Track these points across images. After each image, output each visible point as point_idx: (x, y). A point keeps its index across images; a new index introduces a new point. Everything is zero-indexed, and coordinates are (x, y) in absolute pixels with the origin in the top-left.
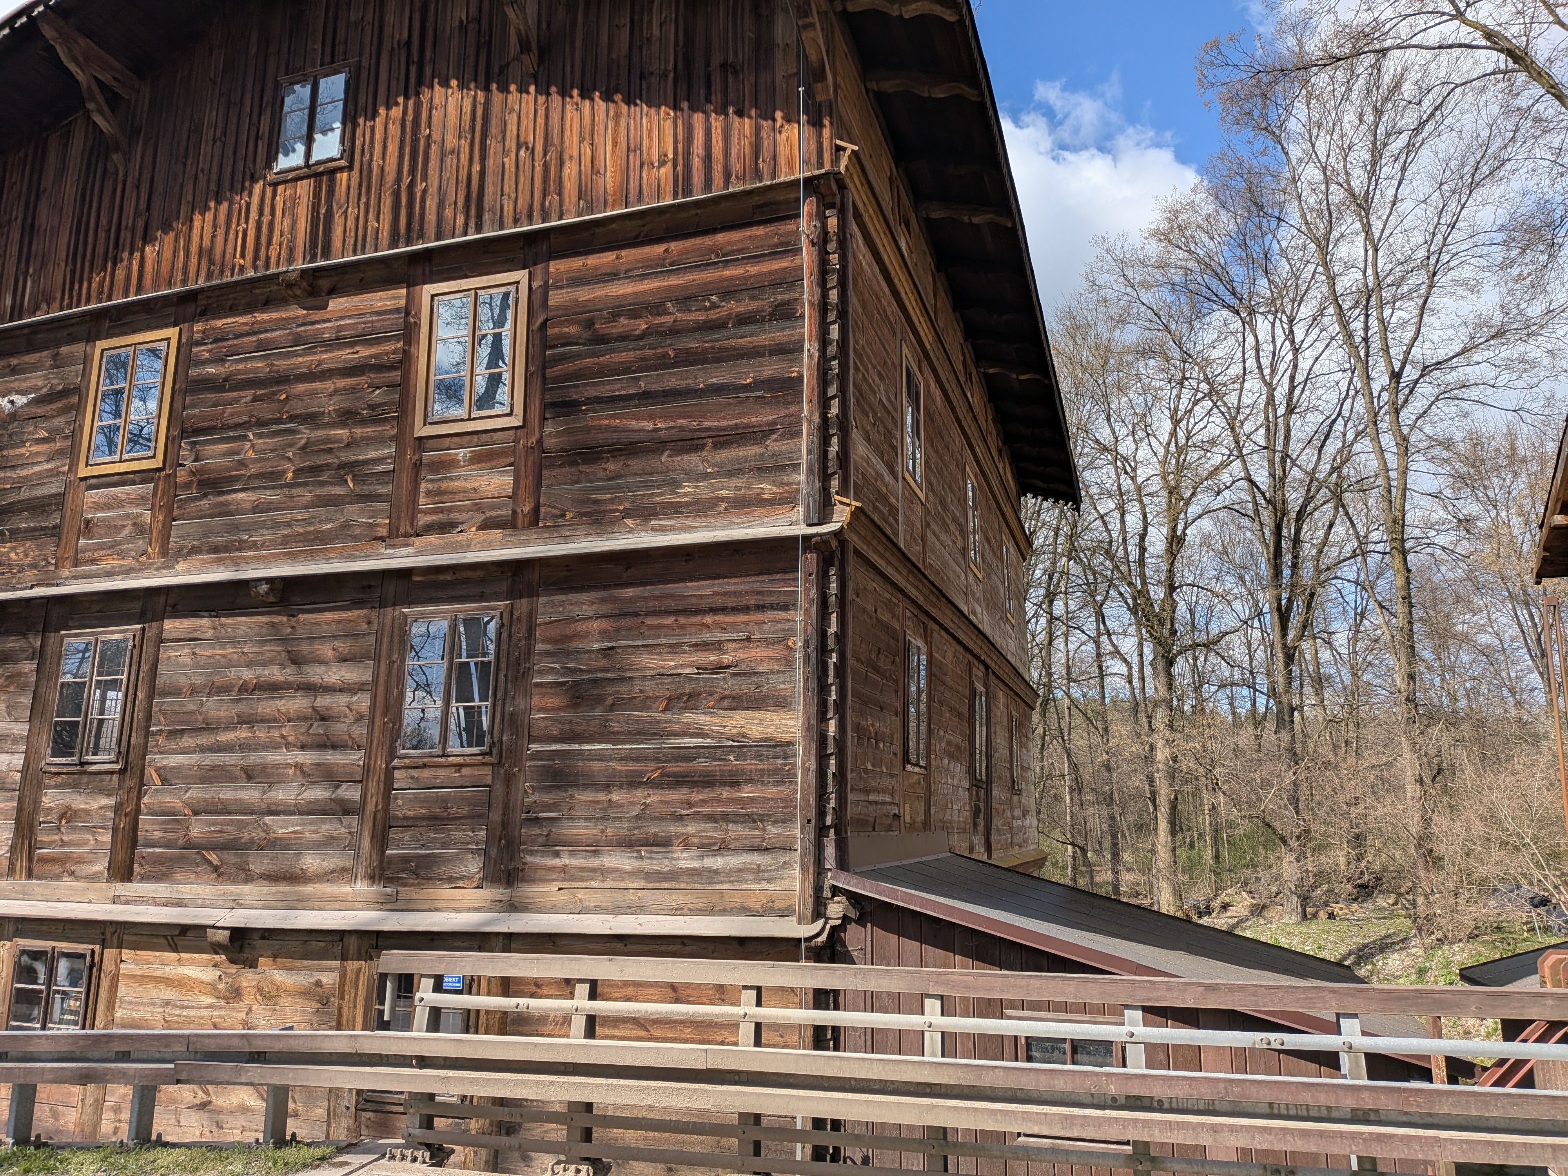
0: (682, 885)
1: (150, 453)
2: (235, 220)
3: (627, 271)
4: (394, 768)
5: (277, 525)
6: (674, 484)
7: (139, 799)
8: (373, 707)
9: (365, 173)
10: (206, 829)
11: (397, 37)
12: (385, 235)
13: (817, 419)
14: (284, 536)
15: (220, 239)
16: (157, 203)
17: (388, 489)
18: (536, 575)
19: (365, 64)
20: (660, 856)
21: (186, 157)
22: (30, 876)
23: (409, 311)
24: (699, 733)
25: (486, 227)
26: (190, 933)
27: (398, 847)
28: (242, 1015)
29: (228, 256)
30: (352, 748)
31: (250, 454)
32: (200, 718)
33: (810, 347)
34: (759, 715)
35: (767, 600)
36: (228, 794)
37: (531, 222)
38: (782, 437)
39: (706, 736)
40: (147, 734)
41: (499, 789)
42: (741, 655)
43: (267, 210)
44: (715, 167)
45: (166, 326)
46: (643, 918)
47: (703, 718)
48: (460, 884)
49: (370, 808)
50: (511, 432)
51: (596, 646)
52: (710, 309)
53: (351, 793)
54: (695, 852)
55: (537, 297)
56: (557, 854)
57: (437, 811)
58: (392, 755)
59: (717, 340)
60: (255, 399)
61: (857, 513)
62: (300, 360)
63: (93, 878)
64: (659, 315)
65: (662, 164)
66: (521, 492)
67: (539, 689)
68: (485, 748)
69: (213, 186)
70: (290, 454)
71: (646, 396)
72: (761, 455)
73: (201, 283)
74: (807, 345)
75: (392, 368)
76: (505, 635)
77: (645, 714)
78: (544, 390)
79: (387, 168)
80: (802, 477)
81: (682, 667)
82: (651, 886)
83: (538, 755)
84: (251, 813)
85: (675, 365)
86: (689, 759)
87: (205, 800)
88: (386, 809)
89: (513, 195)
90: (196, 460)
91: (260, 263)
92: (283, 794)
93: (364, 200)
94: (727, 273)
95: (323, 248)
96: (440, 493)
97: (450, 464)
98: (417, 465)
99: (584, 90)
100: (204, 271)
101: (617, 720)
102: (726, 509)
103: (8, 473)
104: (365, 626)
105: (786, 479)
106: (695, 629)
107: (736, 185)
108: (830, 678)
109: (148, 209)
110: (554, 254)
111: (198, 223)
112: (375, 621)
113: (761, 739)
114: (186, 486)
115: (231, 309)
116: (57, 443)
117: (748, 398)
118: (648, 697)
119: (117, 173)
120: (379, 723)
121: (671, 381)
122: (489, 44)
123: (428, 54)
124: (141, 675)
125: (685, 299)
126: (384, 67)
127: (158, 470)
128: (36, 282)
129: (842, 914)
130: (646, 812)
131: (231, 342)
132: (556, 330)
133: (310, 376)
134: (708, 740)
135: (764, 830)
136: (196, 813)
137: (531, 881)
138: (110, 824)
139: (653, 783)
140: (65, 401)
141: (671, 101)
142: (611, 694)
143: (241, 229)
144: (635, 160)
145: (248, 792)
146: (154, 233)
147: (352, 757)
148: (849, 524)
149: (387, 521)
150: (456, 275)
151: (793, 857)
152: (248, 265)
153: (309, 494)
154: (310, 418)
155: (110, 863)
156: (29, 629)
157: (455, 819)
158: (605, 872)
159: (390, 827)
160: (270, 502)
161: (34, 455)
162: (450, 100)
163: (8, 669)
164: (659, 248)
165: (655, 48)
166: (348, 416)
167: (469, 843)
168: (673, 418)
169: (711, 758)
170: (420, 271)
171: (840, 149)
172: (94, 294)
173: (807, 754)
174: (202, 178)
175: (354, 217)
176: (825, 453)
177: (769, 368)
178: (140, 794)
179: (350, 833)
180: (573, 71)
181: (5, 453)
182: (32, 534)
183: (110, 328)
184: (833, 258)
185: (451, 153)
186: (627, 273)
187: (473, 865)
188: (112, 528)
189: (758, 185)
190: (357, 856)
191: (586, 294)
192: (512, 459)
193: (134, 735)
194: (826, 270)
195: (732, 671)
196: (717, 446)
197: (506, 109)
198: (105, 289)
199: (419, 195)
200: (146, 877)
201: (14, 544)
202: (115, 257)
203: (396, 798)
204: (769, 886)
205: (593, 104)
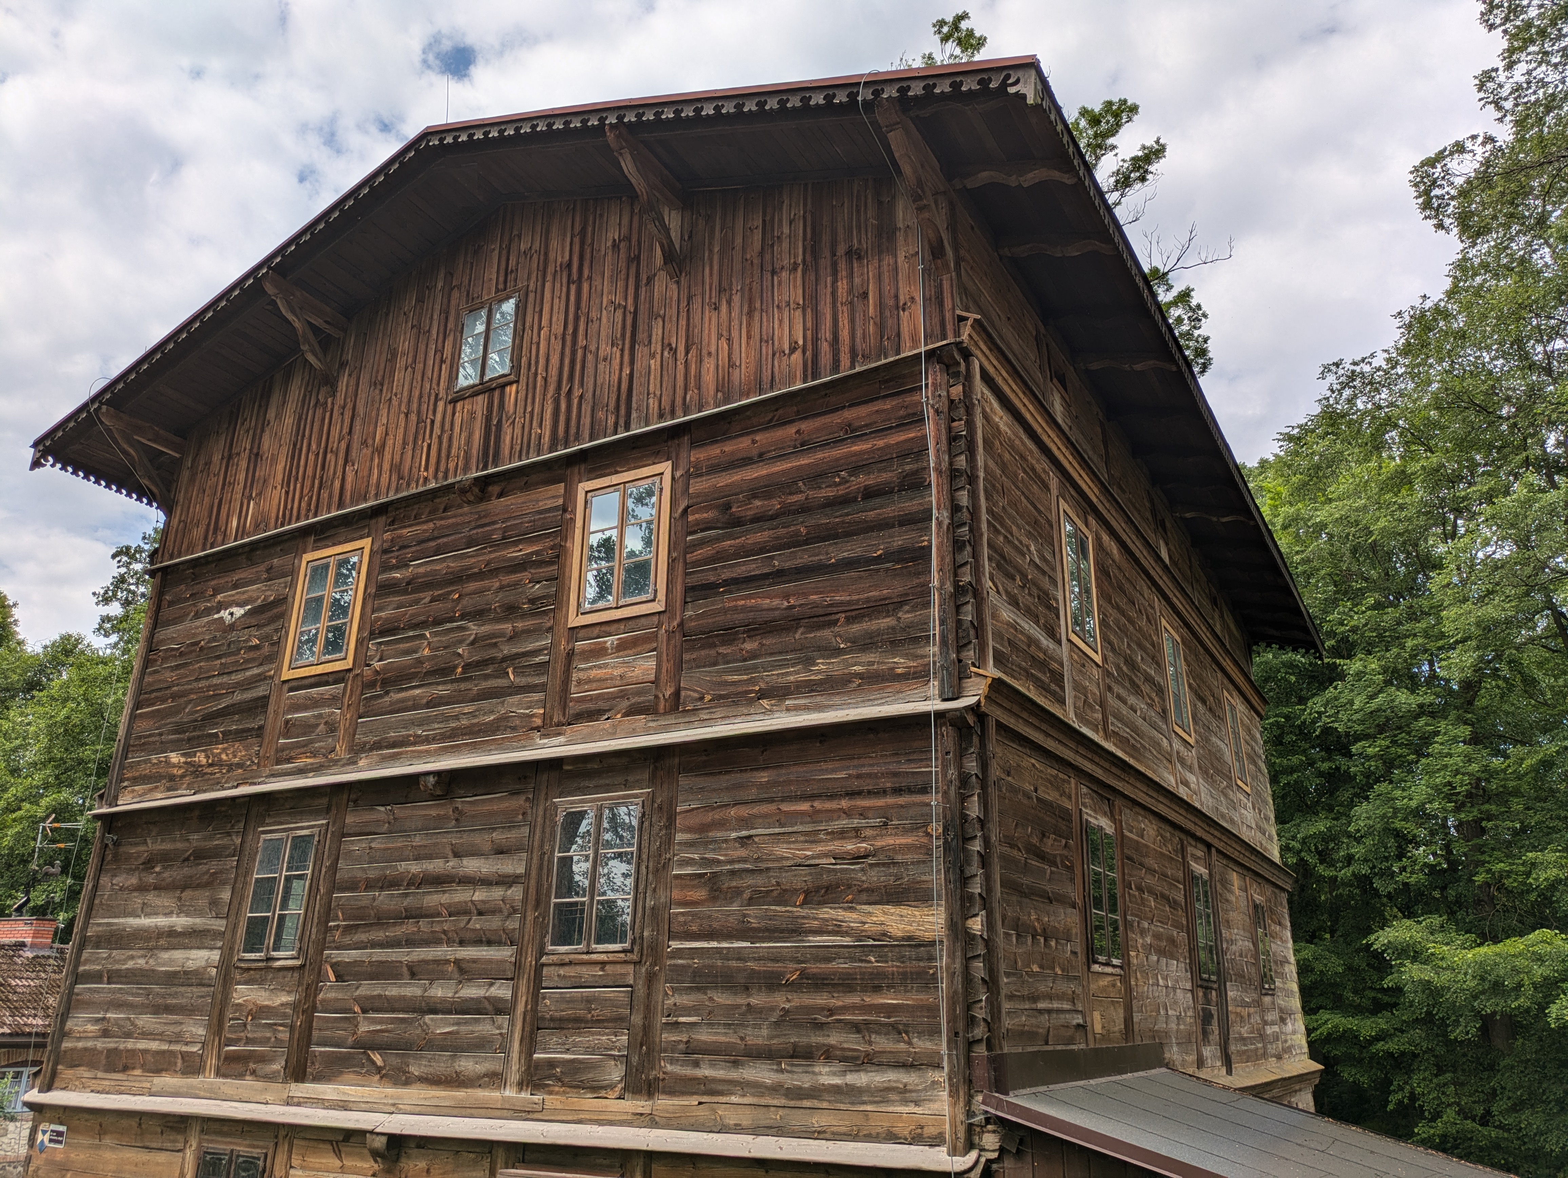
0: (825, 1105)
1: (343, 655)
2: (421, 437)
3: (761, 455)
4: (543, 965)
5: (447, 719)
6: (809, 662)
7: (315, 997)
8: (525, 900)
9: (531, 386)
10: (372, 1028)
11: (559, 260)
12: (546, 439)
13: (949, 587)
14: (453, 729)
15: (408, 455)
16: (357, 427)
18: (677, 760)
19: (532, 287)
20: (800, 1069)
21: (382, 385)
22: (218, 1074)
23: (566, 508)
24: (838, 931)
25: (633, 426)
26: (352, 1140)
27: (545, 1051)
29: (415, 471)
30: (505, 944)
31: (426, 652)
32: (372, 913)
33: (940, 515)
34: (902, 909)
35: (904, 782)
36: (393, 991)
37: (673, 416)
38: (914, 609)
39: (846, 934)
40: (328, 929)
41: (641, 990)
42: (879, 843)
43: (447, 426)
44: (842, 348)
45: (361, 537)
46: (783, 1141)
47: (841, 914)
48: (603, 1093)
49: (520, 1008)
50: (655, 619)
51: (734, 835)
52: (840, 484)
53: (501, 991)
54: (837, 1066)
55: (680, 486)
56: (696, 1064)
57: (582, 1013)
58: (542, 952)
59: (847, 515)
60: (433, 600)
61: (997, 685)
62: (473, 560)
63: (270, 1078)
64: (791, 494)
65: (793, 350)
66: (664, 676)
67: (678, 882)
68: (627, 945)
69: (404, 409)
70: (460, 651)
71: (780, 575)
72: (893, 628)
73: (392, 496)
74: (935, 514)
75: (551, 563)
76: (647, 825)
77: (784, 909)
78: (686, 574)
79: (549, 379)
80: (933, 649)
81: (819, 856)
82: (792, 1103)
83: (678, 953)
84: (414, 1011)
85: (806, 542)
86: (829, 960)
87: (373, 997)
88: (534, 1010)
89: (658, 393)
90: (380, 660)
91: (441, 475)
92: (440, 991)
93: (529, 409)
94: (855, 448)
95: (494, 457)
96: (589, 681)
97: (600, 652)
98: (570, 655)
99: (721, 290)
100: (394, 485)
101: (755, 915)
102: (859, 685)
103: (225, 679)
104: (520, 817)
105: (920, 652)
106: (832, 815)
107: (863, 364)
108: (975, 868)
109: (350, 432)
110: (695, 444)
111: (390, 442)
112: (529, 811)
113: (903, 939)
114: (372, 685)
115: (415, 518)
116: (266, 649)
117: (878, 570)
118: (785, 890)
119: (326, 403)
120: (530, 917)
121: (803, 557)
122: (638, 258)
123: (586, 273)
124: (324, 870)
125: (816, 477)
126: (548, 285)
127: (349, 671)
128: (257, 504)
129: (997, 1146)
130: (786, 1019)
131: (414, 549)
132: (697, 516)
133: (480, 576)
134: (848, 939)
135: (910, 1043)
136: (364, 1011)
137: (671, 1092)
138: (289, 1021)
139: (792, 986)
140: (275, 611)
141: (800, 291)
142: (748, 887)
143: (425, 444)
144: (767, 350)
145: (411, 990)
146: (354, 454)
147: (505, 953)
148: (986, 697)
149: (542, 711)
150: (608, 471)
151: (941, 1076)
152: (430, 477)
153: (475, 688)
154: (478, 614)
155: (286, 1062)
156: (233, 826)
157: (598, 1022)
158: (745, 1086)
159: (538, 1029)
160: (441, 697)
161: (247, 661)
162: (604, 312)
163: (213, 866)
164: (791, 430)
165: (785, 245)
166: (511, 611)
167: (611, 1049)
168: (805, 595)
169: (852, 959)
170: (576, 470)
171: (962, 319)
172: (303, 512)
173: (952, 955)
174: (395, 402)
175: (520, 425)
176: (959, 622)
177: (899, 539)
178: (318, 990)
179: (501, 1034)
180: (711, 274)
181: (223, 661)
182: (241, 735)
183: (315, 541)
184: (959, 426)
185: (605, 360)
186: (762, 457)
187: (615, 1073)
188: (308, 727)
189: (883, 361)
190: (507, 1060)
191: (723, 480)
192: (655, 645)
193: (314, 930)
194: (953, 439)
195: (871, 861)
196: (850, 620)
197: (653, 315)
198: (312, 507)
199: (576, 401)
200: (318, 1078)
201: (226, 745)
202: (322, 478)
203: (544, 998)
204: (917, 1110)
205: (729, 303)
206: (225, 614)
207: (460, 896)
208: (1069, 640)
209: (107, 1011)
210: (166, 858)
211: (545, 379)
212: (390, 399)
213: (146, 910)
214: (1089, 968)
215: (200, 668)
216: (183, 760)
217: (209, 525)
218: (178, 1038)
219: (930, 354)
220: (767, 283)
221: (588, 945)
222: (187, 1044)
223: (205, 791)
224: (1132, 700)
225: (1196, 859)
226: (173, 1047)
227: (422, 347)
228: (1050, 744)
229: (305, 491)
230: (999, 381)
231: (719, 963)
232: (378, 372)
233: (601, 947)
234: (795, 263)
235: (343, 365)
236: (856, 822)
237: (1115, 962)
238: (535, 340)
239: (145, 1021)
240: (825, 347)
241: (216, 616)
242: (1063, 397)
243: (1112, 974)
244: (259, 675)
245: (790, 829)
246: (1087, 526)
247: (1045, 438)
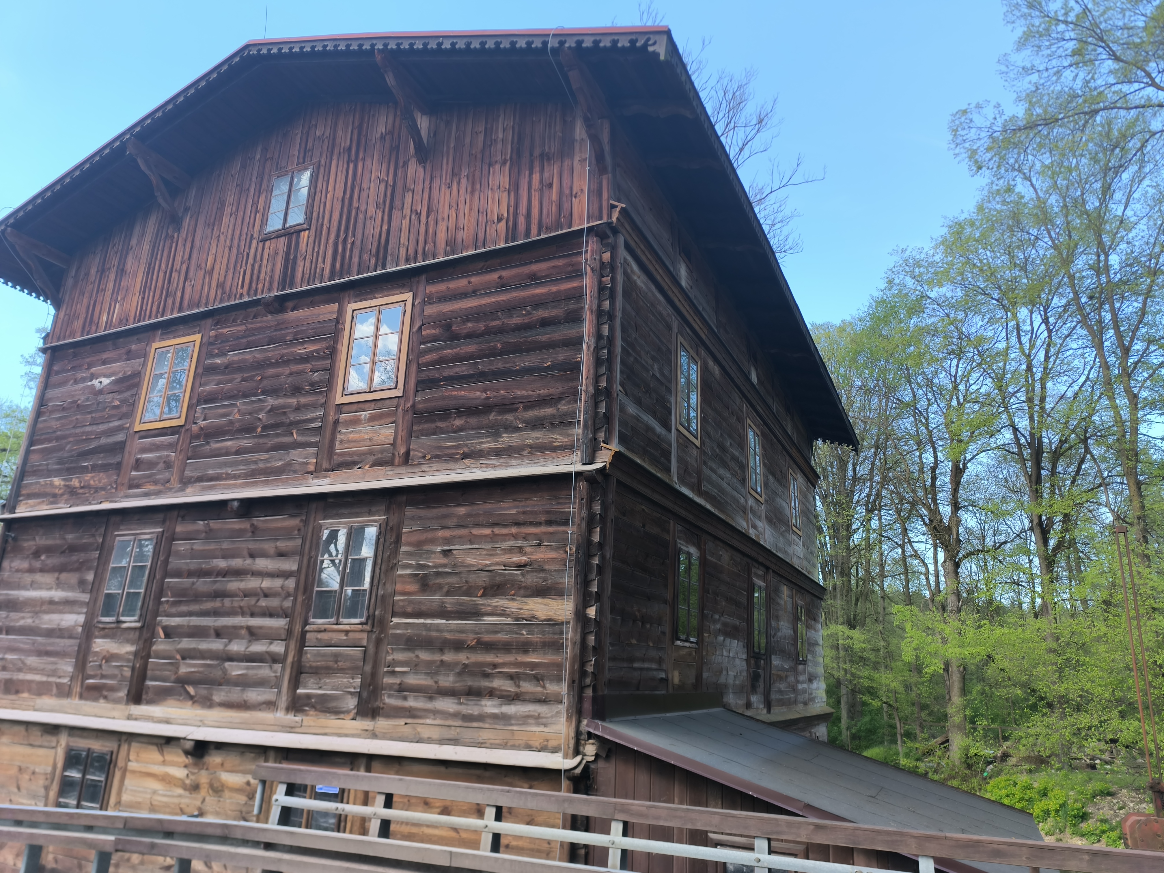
0: (487, 726)
1: (178, 415)
2: (239, 265)
4: (307, 631)
5: (249, 463)
6: (497, 435)
7: (150, 647)
8: (297, 588)
9: (318, 233)
10: (189, 670)
11: (343, 145)
12: (327, 272)
13: (591, 389)
14: (253, 470)
15: (230, 276)
16: (195, 255)
17: (316, 439)
18: (402, 498)
19: (323, 162)
20: (472, 703)
21: (214, 226)
22: (81, 697)
23: (338, 321)
24: (503, 614)
25: (388, 266)
26: (171, 743)
27: (305, 687)
28: (198, 803)
29: (234, 288)
30: (282, 617)
31: (237, 417)
32: (191, 593)
33: (589, 340)
34: (545, 600)
35: (553, 518)
36: (204, 645)
37: (416, 261)
38: (568, 403)
39: (508, 616)
40: (160, 603)
41: (371, 649)
42: (534, 557)
43: (258, 258)
44: (533, 221)
45: (194, 333)
46: (457, 748)
47: (506, 603)
48: (342, 716)
49: (290, 659)
50: (396, 401)
51: (440, 549)
52: (525, 315)
53: (278, 648)
54: (496, 701)
55: (417, 310)
56: (405, 698)
57: (331, 664)
58: (306, 623)
59: (529, 336)
60: (243, 380)
61: (617, 456)
62: (272, 353)
63: (117, 701)
64: (493, 320)
65: (500, 220)
66: (399, 441)
67: (401, 579)
68: (363, 620)
69: (228, 243)
70: (260, 416)
71: (482, 376)
72: (554, 415)
73: (217, 306)
74: (586, 339)
75: (326, 358)
76: (381, 540)
77: (469, 599)
78: (419, 371)
79: (331, 229)
80: (578, 431)
81: (495, 565)
82: (466, 724)
83: (398, 626)
84: (218, 659)
85: (501, 354)
86: (496, 632)
87: (190, 649)
88: (300, 661)
89: (406, 244)
90: (204, 420)
91: (252, 292)
92: (236, 647)
93: (316, 250)
94: (537, 291)
95: (290, 281)
96: (348, 441)
97: (356, 422)
98: (336, 422)
99: (453, 175)
100: (219, 297)
101: (450, 602)
102: (529, 453)
103: (94, 428)
104: (296, 532)
105: (570, 432)
106: (504, 538)
107: (546, 233)
108: (593, 575)
109: (190, 258)
110: (430, 281)
111: (217, 267)
112: (303, 529)
113: (545, 620)
114: (197, 437)
115: (233, 321)
116: (124, 409)
117: (546, 376)
118: (471, 587)
119: (173, 236)
120: (300, 599)
121: (498, 364)
122: (397, 148)
123: (361, 155)
124: (159, 563)
125: (510, 308)
126: (334, 163)
127: (181, 426)
128: (122, 305)
129: (594, 753)
130: (465, 670)
131: (231, 343)
132: (428, 331)
133: (276, 364)
134: (509, 619)
135: (544, 687)
136: (184, 658)
137: (388, 716)
138: (131, 664)
139: (471, 649)
140: (131, 382)
141: (507, 179)
142: (447, 584)
143: (242, 270)
144: (482, 219)
145: (216, 645)
146: (191, 274)
147: (280, 623)
148: (610, 464)
149: (315, 461)
150: (369, 297)
151: (563, 708)
152: (245, 293)
153: (270, 442)
154: (274, 392)
155: (129, 691)
156: (97, 530)
157: (342, 670)
158: (435, 713)
159: (301, 673)
160: (246, 448)
161: (110, 416)
162: (372, 184)
163: (81, 556)
164: (495, 276)
165: (499, 146)
166: (297, 390)
167: (349, 688)
168: (498, 390)
169: (511, 632)
170: (347, 295)
171: (613, 207)
172: (154, 313)
173: (575, 631)
174: (222, 238)
175: (309, 261)
176: (596, 414)
177: (562, 355)
178: (151, 644)
179: (276, 677)
180: (447, 163)
181: (94, 415)
182: (104, 468)
183: (162, 334)
184: (607, 280)
185: (371, 218)
186: (474, 293)
187: (351, 703)
188: (151, 464)
189: (560, 232)
190: (279, 692)
191: (447, 307)
192: (394, 419)
193: (151, 603)
194: (601, 288)
195: (528, 568)
196: (527, 408)
197: (405, 189)
198: (161, 310)
199: (349, 246)
200: (150, 702)
201: (93, 474)
202: (168, 289)
203: (306, 653)
204: (546, 730)
205: (459, 184)
206: (95, 382)
207: (252, 583)
208: (677, 430)
209: (5, 653)
210: (49, 550)
211: (329, 229)
212: (219, 236)
213: (34, 586)
214: (673, 643)
215: (77, 419)
216: (62, 483)
217: (86, 318)
218: (54, 673)
219: (590, 229)
220: (485, 172)
221: (338, 619)
222: (60, 677)
223: (78, 505)
224: (721, 471)
225: (758, 576)
226: (52, 679)
227: (243, 201)
228: (656, 497)
229: (156, 298)
230: (639, 252)
231: (424, 633)
232: (211, 216)
233: (346, 621)
234: (505, 159)
235: (186, 210)
236: (520, 543)
237: (692, 639)
238: (323, 200)
239: (32, 660)
240: (522, 220)
241: (89, 383)
242: (687, 266)
243: (689, 647)
244: (119, 426)
245: (477, 546)
246: (697, 354)
247: (670, 293)
